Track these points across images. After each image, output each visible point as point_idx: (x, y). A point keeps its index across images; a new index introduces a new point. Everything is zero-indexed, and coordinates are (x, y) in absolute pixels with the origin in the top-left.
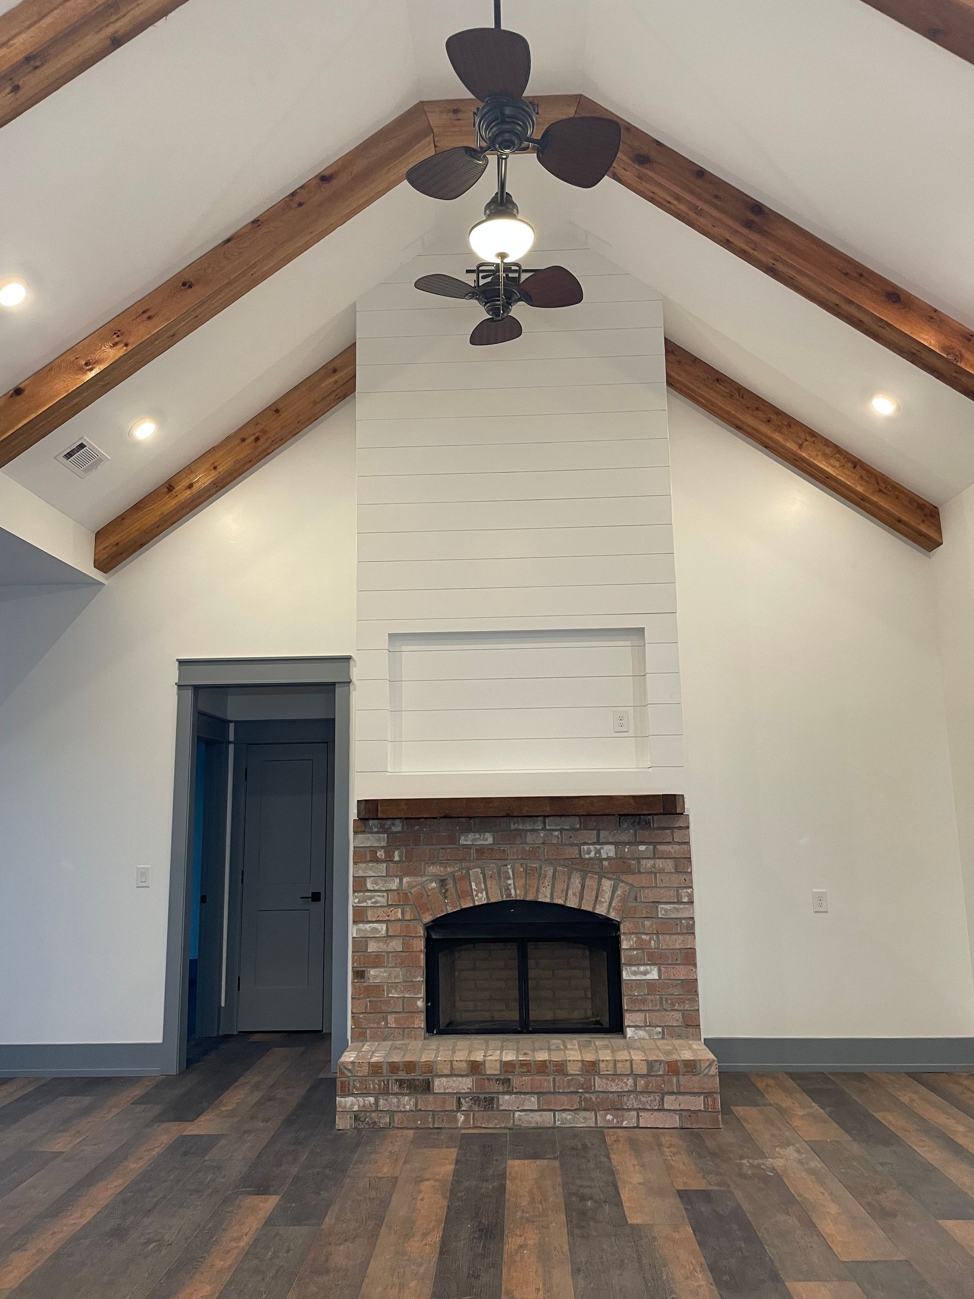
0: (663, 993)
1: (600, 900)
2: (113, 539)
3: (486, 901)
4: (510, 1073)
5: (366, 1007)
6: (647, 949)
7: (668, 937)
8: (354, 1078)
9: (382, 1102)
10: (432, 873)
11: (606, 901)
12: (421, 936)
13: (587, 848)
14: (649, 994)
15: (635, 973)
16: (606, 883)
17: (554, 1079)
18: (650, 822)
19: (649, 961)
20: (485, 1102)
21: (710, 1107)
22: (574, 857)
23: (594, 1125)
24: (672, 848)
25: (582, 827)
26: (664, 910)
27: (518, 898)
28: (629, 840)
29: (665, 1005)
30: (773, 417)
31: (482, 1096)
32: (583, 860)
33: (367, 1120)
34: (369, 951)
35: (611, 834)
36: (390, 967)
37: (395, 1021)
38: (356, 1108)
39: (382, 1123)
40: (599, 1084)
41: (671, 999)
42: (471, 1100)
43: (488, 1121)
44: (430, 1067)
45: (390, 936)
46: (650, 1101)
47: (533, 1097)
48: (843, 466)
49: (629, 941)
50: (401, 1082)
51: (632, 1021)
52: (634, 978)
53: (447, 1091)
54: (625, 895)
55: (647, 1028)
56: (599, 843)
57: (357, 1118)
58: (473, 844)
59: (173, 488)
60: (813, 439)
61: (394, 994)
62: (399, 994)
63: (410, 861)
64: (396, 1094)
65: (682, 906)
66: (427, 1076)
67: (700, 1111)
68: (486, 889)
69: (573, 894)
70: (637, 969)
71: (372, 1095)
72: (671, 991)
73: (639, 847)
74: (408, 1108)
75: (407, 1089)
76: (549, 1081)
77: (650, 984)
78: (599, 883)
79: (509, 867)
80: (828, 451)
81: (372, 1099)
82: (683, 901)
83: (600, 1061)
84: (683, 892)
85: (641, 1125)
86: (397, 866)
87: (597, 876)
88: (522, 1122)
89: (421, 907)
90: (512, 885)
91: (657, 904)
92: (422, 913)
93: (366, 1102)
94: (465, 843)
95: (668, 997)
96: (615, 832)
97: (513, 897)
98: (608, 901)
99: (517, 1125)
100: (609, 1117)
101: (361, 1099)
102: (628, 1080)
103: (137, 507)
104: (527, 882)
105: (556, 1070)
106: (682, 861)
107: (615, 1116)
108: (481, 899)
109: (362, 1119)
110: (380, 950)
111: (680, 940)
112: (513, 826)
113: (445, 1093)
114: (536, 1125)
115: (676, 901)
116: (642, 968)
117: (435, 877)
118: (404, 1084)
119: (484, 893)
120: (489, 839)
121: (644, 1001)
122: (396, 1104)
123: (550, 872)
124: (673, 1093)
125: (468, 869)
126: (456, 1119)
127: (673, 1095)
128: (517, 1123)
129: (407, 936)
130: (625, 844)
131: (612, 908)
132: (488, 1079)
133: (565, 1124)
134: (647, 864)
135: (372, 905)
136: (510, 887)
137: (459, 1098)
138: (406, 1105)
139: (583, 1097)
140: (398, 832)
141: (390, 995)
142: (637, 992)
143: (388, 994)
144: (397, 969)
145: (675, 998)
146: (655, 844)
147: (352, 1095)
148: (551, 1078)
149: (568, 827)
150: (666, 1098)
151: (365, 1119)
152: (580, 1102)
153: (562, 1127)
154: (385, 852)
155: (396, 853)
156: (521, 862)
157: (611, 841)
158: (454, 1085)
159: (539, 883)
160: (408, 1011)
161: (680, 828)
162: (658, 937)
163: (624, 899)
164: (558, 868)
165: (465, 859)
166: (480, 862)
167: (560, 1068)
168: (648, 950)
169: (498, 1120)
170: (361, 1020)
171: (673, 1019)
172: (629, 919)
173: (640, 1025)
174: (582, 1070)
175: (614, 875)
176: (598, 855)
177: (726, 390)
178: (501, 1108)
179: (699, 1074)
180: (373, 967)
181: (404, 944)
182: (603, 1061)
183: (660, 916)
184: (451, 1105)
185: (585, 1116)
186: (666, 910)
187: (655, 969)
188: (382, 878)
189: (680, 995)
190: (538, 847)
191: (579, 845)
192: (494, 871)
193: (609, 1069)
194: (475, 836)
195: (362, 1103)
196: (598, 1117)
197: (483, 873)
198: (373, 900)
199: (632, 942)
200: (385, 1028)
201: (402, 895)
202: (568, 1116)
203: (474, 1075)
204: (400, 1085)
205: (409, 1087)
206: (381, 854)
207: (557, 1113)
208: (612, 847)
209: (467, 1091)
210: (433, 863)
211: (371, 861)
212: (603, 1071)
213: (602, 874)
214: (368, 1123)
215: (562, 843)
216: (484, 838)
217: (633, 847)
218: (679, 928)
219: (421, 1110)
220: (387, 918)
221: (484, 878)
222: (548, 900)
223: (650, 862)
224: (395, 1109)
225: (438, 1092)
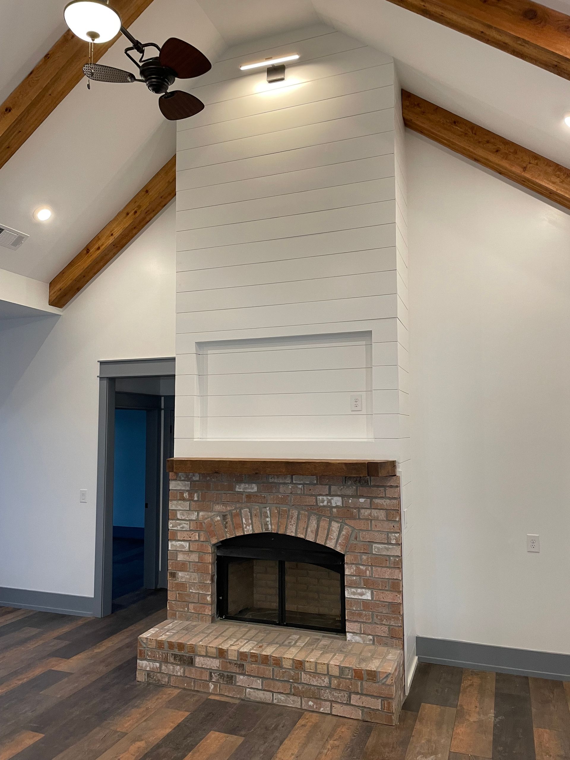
0: (375, 611)
1: (330, 537)
2: (58, 287)
3: (252, 532)
4: (244, 660)
5: (176, 597)
6: (364, 576)
7: (379, 569)
8: (148, 649)
9: (163, 667)
10: (218, 510)
11: (334, 538)
12: (210, 553)
13: (322, 498)
14: (364, 610)
15: (354, 594)
16: (335, 525)
17: (273, 669)
18: (368, 481)
19: (365, 586)
20: (228, 678)
21: (385, 709)
22: (312, 504)
23: (300, 707)
24: (385, 502)
25: (318, 483)
26: (376, 548)
27: (273, 532)
28: (352, 494)
29: (376, 620)
30: (502, 147)
31: (226, 674)
32: (318, 507)
33: (154, 678)
34: (178, 560)
35: (339, 489)
36: (191, 572)
37: (194, 608)
38: (148, 669)
39: (164, 681)
40: (305, 678)
41: (380, 615)
42: (219, 675)
43: (229, 692)
44: (193, 648)
45: (191, 551)
46: (341, 696)
47: (259, 680)
48: (563, 181)
49: (350, 569)
50: (175, 656)
51: (351, 629)
52: (353, 597)
53: (203, 666)
54: (348, 535)
55: (362, 635)
56: (331, 495)
57: (149, 675)
58: (244, 491)
59: (89, 251)
60: (536, 161)
61: (193, 590)
62: (196, 591)
63: (204, 501)
64: (172, 663)
65: (390, 547)
66: (191, 654)
67: (378, 710)
68: (252, 524)
69: (311, 531)
70: (355, 591)
71: (158, 662)
72: (380, 610)
73: (360, 499)
74: (179, 674)
75: (179, 661)
76: (270, 670)
77: (365, 603)
78: (330, 525)
79: (268, 509)
80: (550, 170)
81: (158, 665)
82: (392, 542)
83: (305, 661)
84: (392, 536)
85: (333, 713)
86: (196, 504)
87: (328, 520)
88: (251, 696)
89: (211, 533)
90: (270, 522)
91: (372, 543)
92: (211, 537)
93: (154, 666)
94: (239, 490)
95: (378, 614)
96: (342, 487)
97: (269, 531)
98: (336, 538)
99: (247, 698)
100: (311, 703)
101: (151, 663)
102: (325, 679)
103: (71, 264)
104: (280, 520)
105: (275, 663)
106: (392, 512)
107: (314, 703)
108: (248, 530)
109: (152, 677)
110: (185, 560)
111: (389, 572)
112: (271, 480)
113: (202, 668)
114: (260, 700)
115: (386, 542)
116: (359, 591)
117: (219, 513)
118: (177, 657)
119: (251, 526)
120: (254, 488)
121: (360, 615)
122: (172, 670)
123: (296, 514)
124: (357, 693)
125: (241, 509)
126: (208, 687)
127: (357, 695)
128: (247, 696)
129: (201, 552)
130: (349, 497)
131: (338, 544)
132: (230, 663)
133: (280, 702)
134: (365, 513)
135: (181, 529)
136: (268, 523)
137: (211, 672)
138: (178, 672)
139: (293, 686)
140: (197, 481)
141: (191, 591)
142: (356, 608)
143: (189, 590)
144: (195, 574)
145: (383, 615)
146: (371, 498)
147: (146, 659)
148: (271, 668)
149: (309, 482)
150: (353, 696)
151: (153, 677)
152: (291, 689)
153: (277, 705)
154: (189, 494)
155: (196, 494)
156: (276, 506)
157: (339, 494)
158: (208, 663)
159: (287, 521)
160: (201, 602)
161: (391, 487)
162: (372, 569)
163: (348, 538)
164: (301, 511)
165: (239, 502)
166: (249, 504)
167: (278, 662)
168: (364, 578)
169: (235, 692)
170: (173, 605)
171: (383, 630)
172: (351, 553)
173: (357, 632)
174: (293, 666)
175: (341, 520)
176: (329, 504)
177: (461, 130)
178: (238, 684)
179: (378, 682)
180: (180, 571)
181: (199, 557)
182: (307, 662)
183: (374, 553)
184: (206, 677)
185: (294, 699)
186: (378, 548)
187: (369, 592)
188: (187, 512)
189: (387, 613)
190: (288, 496)
191: (316, 496)
192: (258, 511)
193: (312, 668)
194: (245, 485)
195: (152, 666)
196: (303, 702)
197: (250, 512)
198: (181, 526)
199: (352, 570)
200: (188, 612)
201: (199, 524)
202: (282, 697)
203: (221, 658)
204: (175, 658)
205: (180, 660)
206: (186, 495)
207: (274, 694)
208: (340, 499)
209: (216, 668)
210: (218, 503)
211: (180, 500)
212: (307, 669)
213: (332, 518)
214: (155, 680)
215: (304, 493)
216: (251, 487)
217: (355, 500)
218: (388, 562)
219: (186, 677)
220: (190, 539)
221: (251, 516)
222: (293, 535)
223: (367, 512)
224: (171, 673)
225: (198, 666)
